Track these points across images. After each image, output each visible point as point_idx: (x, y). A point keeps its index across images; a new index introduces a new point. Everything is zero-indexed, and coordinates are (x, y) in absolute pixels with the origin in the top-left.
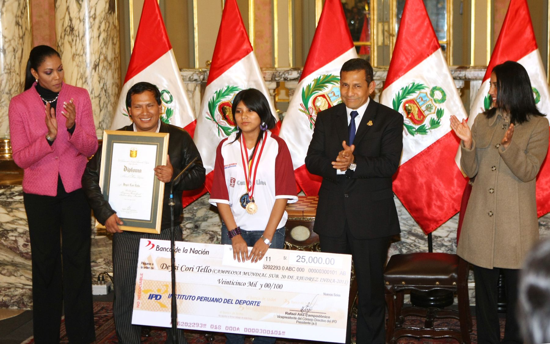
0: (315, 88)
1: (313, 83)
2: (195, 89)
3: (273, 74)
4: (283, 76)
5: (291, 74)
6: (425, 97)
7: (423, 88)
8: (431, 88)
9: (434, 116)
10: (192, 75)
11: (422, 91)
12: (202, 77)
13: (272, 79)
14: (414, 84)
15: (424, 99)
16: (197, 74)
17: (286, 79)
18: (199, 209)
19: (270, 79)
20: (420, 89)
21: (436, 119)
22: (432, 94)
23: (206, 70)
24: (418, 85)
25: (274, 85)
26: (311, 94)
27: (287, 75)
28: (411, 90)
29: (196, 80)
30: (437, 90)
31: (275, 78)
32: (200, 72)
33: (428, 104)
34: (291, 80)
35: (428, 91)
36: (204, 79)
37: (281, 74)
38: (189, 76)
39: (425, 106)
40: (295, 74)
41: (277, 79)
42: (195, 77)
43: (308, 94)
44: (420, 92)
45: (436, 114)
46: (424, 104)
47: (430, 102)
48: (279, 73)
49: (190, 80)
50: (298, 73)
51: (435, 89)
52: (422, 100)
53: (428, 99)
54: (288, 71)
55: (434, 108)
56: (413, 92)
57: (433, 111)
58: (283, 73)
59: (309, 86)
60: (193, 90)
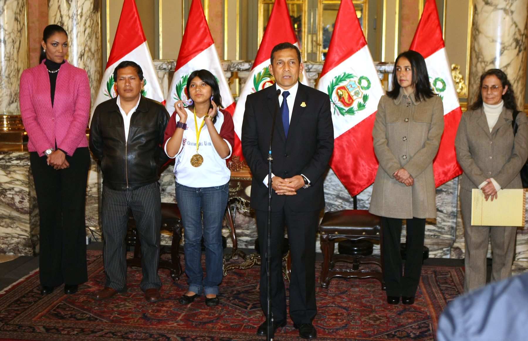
0: (264, 75)
1: (263, 71)
2: (164, 76)
3: (229, 65)
4: (237, 67)
5: (243, 66)
6: (354, 84)
7: (352, 77)
8: (359, 77)
9: (361, 101)
10: (162, 65)
11: (352, 79)
12: (170, 66)
13: (227, 69)
14: (345, 74)
15: (353, 86)
16: (166, 64)
17: (239, 70)
18: (166, 175)
19: (226, 69)
20: (350, 78)
21: (362, 102)
22: (360, 83)
23: (173, 61)
24: (349, 75)
25: (229, 75)
26: (261, 80)
27: (240, 66)
28: (343, 78)
29: (165, 69)
30: (364, 79)
31: (230, 68)
32: (168, 63)
33: (356, 90)
34: (243, 70)
35: (356, 80)
36: (171, 68)
37: (235, 65)
38: (159, 66)
39: (354, 91)
40: (247, 66)
41: (232, 69)
42: (165, 66)
43: (258, 80)
44: (350, 81)
45: (362, 98)
46: (352, 91)
47: (358, 89)
48: (234, 64)
49: (160, 69)
50: (249, 65)
51: (361, 78)
52: (351, 86)
53: (356, 86)
54: (241, 63)
55: (361, 93)
56: (345, 80)
57: (360, 96)
58: (237, 65)
59: (259, 74)
60: (162, 77)
